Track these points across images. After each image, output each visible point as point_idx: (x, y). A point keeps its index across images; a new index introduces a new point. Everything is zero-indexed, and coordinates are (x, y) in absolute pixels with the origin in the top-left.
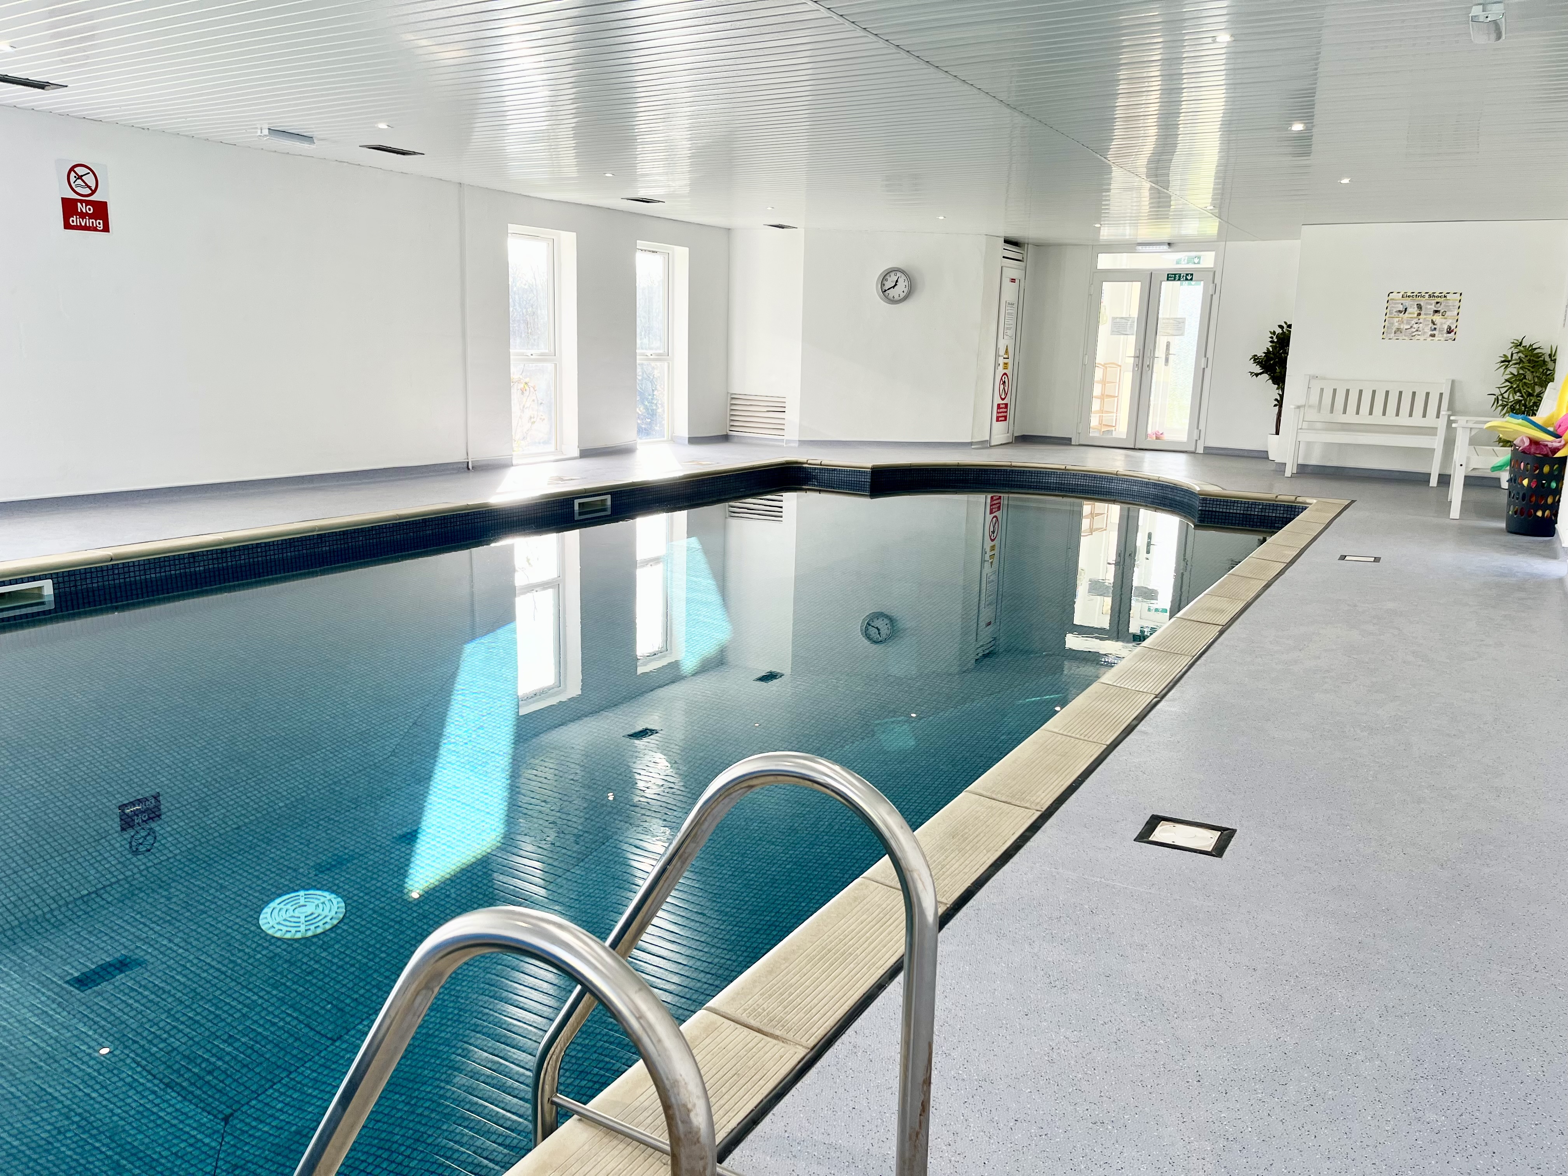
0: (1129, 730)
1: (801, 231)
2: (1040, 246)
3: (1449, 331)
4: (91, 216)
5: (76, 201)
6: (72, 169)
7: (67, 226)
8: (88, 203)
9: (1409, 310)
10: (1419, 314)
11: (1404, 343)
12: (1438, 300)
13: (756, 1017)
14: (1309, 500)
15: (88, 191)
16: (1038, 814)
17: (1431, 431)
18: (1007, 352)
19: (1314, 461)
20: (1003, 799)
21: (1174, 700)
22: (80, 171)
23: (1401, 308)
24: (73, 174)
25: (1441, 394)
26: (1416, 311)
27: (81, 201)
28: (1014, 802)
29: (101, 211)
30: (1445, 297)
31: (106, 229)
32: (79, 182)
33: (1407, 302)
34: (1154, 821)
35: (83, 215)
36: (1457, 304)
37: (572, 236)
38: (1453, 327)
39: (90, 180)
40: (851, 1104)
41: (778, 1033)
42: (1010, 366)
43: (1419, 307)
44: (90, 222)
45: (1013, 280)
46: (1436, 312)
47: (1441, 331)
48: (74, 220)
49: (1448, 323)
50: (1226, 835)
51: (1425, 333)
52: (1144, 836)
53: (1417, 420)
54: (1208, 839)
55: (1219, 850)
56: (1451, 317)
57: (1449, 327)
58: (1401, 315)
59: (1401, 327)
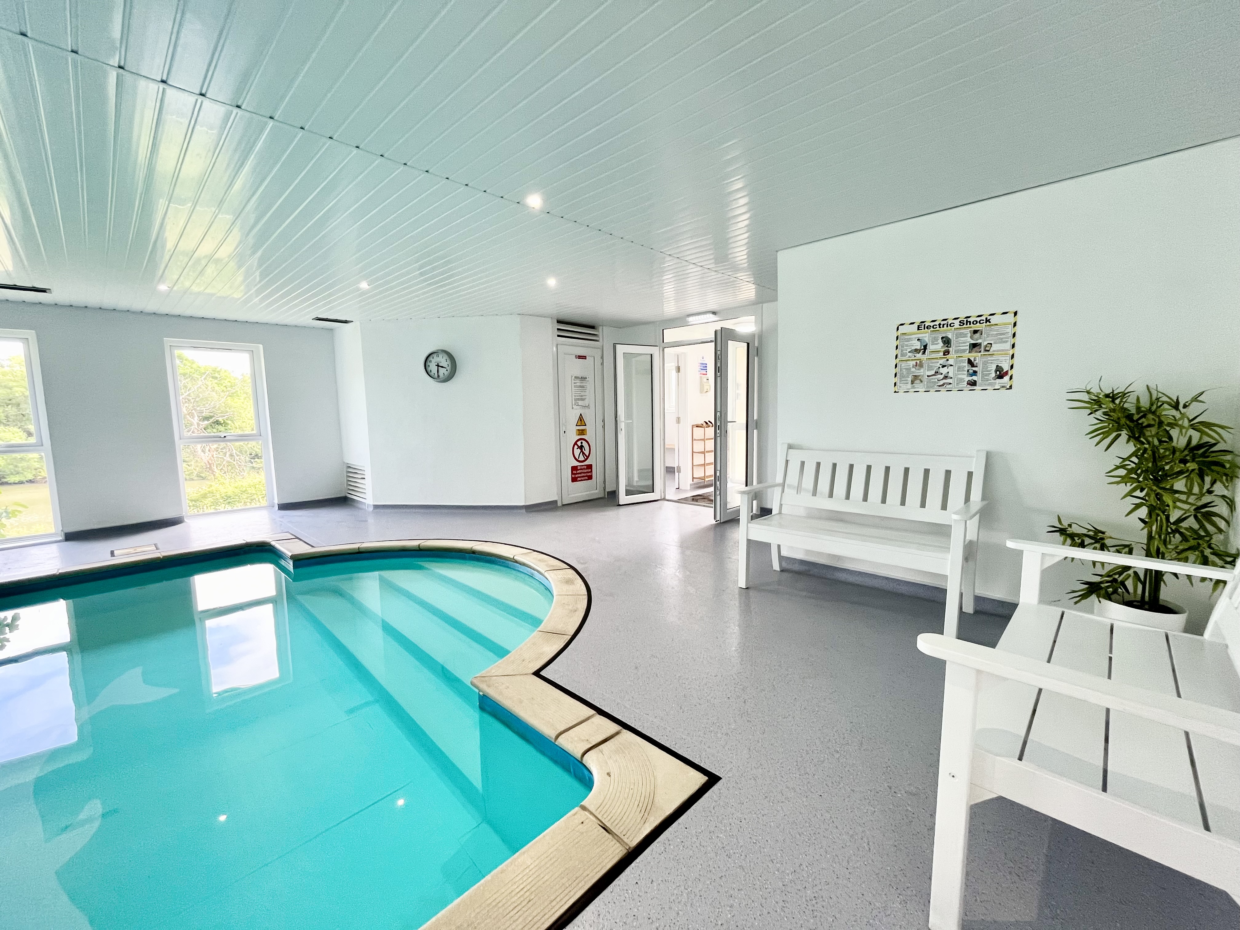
11: (928, 397)
12: (977, 327)
18: (581, 420)
25: (970, 474)
30: (987, 321)
36: (1010, 330)
42: (590, 432)
45: (582, 357)
47: (986, 376)
53: (932, 513)
56: (1003, 352)
57: (999, 369)
58: (919, 356)
59: (921, 372)
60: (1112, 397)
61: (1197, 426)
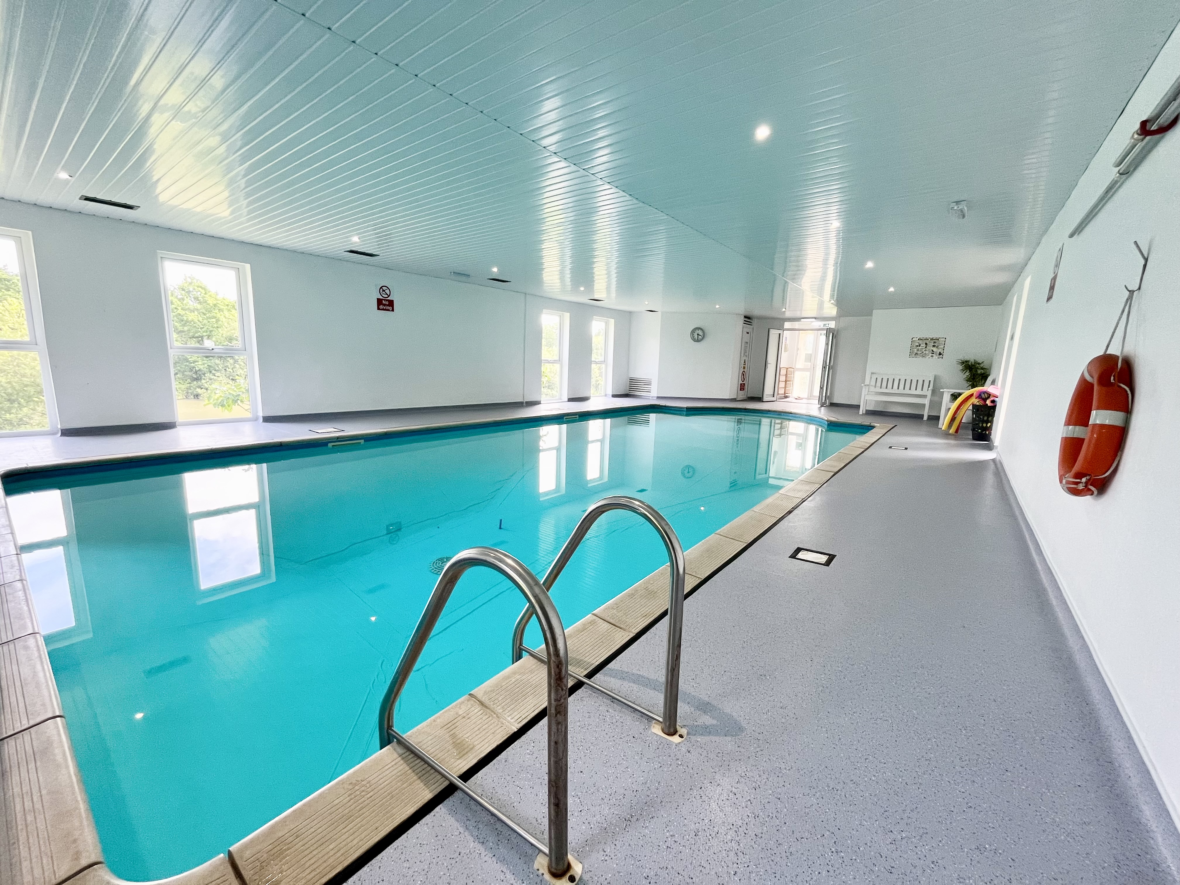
0: (790, 512)
1: (659, 314)
2: (760, 318)
3: (940, 354)
4: (387, 305)
5: (383, 299)
6: (381, 288)
7: (379, 309)
8: (387, 300)
9: (921, 345)
10: (926, 347)
11: (920, 359)
12: (935, 341)
13: (613, 619)
14: (876, 425)
15: (387, 296)
16: (746, 545)
17: (925, 396)
18: (745, 362)
19: (871, 408)
20: (731, 537)
21: (811, 501)
22: (384, 288)
23: (917, 344)
24: (381, 290)
25: (930, 381)
26: (924, 345)
27: (384, 300)
28: (735, 538)
29: (391, 303)
30: (938, 340)
31: (393, 310)
32: (384, 292)
33: (921, 342)
34: (799, 550)
35: (385, 305)
36: (944, 343)
37: (568, 314)
38: (942, 352)
39: (388, 292)
40: (651, 659)
41: (622, 626)
42: (746, 368)
43: (926, 344)
44: (388, 308)
45: (748, 333)
46: (933, 346)
47: (936, 354)
48: (381, 307)
49: (939, 351)
50: (831, 558)
51: (928, 355)
52: (794, 556)
53: (919, 392)
54: (824, 559)
55: (828, 563)
56: (941, 348)
57: (940, 353)
58: (918, 347)
59: (918, 352)
60: (966, 361)
61: (982, 368)
